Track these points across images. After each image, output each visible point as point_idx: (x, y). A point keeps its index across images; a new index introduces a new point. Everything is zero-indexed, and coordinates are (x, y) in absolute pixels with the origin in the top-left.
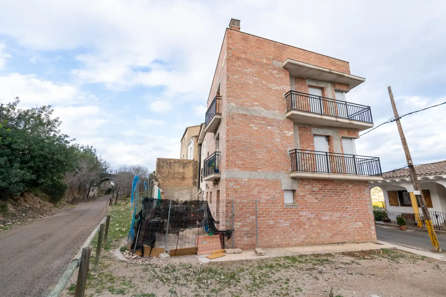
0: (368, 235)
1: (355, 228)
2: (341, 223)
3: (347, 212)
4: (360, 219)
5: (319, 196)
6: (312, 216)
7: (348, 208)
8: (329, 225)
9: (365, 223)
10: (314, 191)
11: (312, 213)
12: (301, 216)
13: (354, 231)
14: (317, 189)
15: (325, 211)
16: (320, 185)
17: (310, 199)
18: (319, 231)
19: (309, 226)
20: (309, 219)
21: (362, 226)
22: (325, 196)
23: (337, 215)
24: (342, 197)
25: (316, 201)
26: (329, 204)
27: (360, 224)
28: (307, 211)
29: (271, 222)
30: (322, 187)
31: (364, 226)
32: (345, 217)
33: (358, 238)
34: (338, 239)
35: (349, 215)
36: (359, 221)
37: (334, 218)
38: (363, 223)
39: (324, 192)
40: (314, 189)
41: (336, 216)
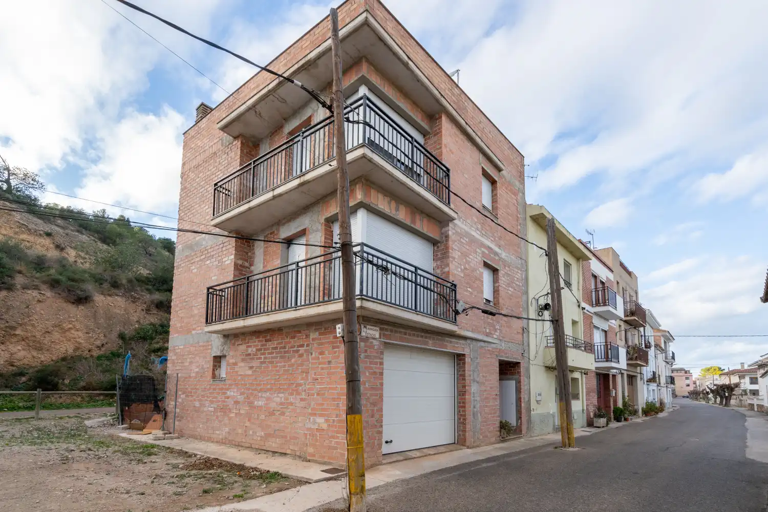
0: (336, 448)
1: (309, 429)
2: (283, 414)
3: (299, 394)
4: (323, 410)
5: (255, 363)
6: (241, 398)
7: (300, 385)
8: (263, 417)
9: (334, 420)
10: (249, 355)
11: (242, 394)
12: (228, 398)
13: (306, 435)
14: (254, 350)
15: (261, 390)
16: (259, 341)
17: (243, 369)
18: (248, 424)
19: (236, 414)
20: (237, 402)
21: (325, 426)
22: (264, 362)
23: (278, 398)
24: (293, 360)
25: (250, 372)
26: (269, 377)
27: (320, 420)
28: (235, 390)
29: (197, 404)
30: (262, 345)
31: (329, 425)
32: (291, 404)
33: (311, 450)
34: (273, 444)
35: (302, 400)
36: (321, 415)
37: (273, 405)
38: (327, 421)
39: (264, 354)
40: (250, 350)
41: (278, 400)
